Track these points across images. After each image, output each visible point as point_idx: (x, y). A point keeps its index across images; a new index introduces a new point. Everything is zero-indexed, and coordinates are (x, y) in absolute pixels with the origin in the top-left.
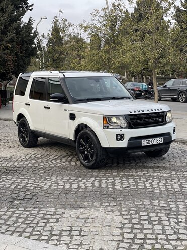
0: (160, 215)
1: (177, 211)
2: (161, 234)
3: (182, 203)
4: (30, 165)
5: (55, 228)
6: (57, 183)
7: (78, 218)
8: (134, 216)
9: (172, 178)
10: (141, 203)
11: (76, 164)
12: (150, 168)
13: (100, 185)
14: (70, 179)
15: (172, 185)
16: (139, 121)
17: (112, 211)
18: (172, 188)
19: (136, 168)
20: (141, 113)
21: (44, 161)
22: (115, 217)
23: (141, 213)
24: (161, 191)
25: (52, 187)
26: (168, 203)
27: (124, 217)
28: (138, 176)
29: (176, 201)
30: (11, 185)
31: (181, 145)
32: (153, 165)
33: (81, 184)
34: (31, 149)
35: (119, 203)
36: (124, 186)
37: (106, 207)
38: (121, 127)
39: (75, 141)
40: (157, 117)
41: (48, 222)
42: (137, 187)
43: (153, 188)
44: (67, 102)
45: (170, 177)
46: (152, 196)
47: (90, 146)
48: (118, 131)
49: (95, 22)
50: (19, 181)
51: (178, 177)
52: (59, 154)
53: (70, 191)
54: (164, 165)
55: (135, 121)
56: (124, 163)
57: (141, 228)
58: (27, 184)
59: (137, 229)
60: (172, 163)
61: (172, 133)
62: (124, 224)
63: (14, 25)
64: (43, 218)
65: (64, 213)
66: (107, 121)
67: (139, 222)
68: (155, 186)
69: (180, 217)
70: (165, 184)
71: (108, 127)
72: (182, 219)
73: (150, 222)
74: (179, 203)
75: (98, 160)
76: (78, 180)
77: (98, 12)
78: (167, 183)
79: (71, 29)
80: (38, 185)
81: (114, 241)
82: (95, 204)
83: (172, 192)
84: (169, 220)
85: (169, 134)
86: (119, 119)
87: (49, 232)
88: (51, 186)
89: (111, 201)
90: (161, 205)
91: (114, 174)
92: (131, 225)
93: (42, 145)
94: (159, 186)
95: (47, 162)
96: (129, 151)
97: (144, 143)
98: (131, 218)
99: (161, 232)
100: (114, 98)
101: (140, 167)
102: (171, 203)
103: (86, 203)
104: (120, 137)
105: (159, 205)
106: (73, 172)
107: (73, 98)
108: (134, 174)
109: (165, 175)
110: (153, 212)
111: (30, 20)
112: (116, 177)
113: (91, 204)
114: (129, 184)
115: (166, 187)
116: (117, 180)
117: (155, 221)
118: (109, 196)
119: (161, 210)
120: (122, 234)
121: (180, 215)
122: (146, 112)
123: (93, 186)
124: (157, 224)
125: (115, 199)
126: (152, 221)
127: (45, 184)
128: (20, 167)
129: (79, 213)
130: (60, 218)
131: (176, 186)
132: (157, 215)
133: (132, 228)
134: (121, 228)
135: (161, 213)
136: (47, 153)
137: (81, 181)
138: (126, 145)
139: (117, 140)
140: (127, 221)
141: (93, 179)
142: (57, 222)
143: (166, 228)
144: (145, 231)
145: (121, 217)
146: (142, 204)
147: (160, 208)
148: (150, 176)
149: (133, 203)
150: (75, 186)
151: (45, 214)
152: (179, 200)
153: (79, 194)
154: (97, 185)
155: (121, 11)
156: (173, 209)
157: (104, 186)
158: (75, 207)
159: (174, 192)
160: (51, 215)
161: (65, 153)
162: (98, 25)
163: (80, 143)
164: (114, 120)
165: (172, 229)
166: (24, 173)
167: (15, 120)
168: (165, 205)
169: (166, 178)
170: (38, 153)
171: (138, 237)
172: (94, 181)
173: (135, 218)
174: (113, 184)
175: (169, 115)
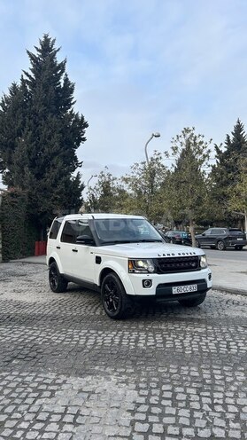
0: (189, 391)
1: (212, 385)
2: (187, 427)
3: (219, 372)
4: (51, 313)
5: (45, 407)
6: (72, 337)
7: (80, 391)
8: (154, 392)
9: (207, 334)
10: (166, 370)
11: (101, 313)
12: (183, 320)
13: (121, 341)
14: (88, 332)
15: (207, 343)
16: (168, 266)
17: (126, 382)
18: (208, 348)
19: (167, 319)
20: (171, 256)
21: (68, 309)
22: (128, 392)
23: (164, 387)
24: (193, 352)
25: (65, 343)
26: (200, 371)
27: (141, 392)
28: (167, 330)
29: (211, 369)
30: (19, 338)
31: (219, 293)
32: (186, 316)
33: (100, 340)
34: (59, 294)
35: (138, 369)
36: (148, 344)
37: (121, 374)
38: (149, 272)
39: (100, 287)
40: (189, 262)
41: (39, 397)
42: (165, 346)
43: (184, 348)
44: (94, 244)
45: (206, 333)
46: (181, 360)
47: (115, 293)
48: (145, 276)
49: (135, 174)
50: (31, 332)
51: (214, 333)
52: (87, 300)
53: (83, 349)
54: (199, 317)
55: (164, 265)
56: (154, 313)
57: (160, 414)
58: (38, 337)
59: (155, 415)
60: (209, 314)
61: (207, 279)
62: (138, 405)
63: (63, 179)
64: (35, 390)
65: (64, 382)
66: (133, 265)
67: (160, 401)
68: (186, 345)
69: (216, 395)
70: (198, 342)
71: (133, 272)
72: (218, 399)
73: (175, 403)
74: (214, 371)
75: (123, 309)
76: (97, 333)
77: (138, 165)
78: (201, 341)
79: (115, 182)
80: (50, 339)
81: (119, 436)
82: (108, 370)
83: (206, 354)
84: (200, 401)
85: (204, 280)
86: (146, 263)
87: (34, 415)
88: (63, 341)
89: (128, 365)
90: (192, 374)
91: (140, 326)
92: (147, 407)
93: (72, 290)
94: (192, 344)
95: (71, 310)
96: (158, 300)
97: (175, 290)
98: (150, 395)
99: (188, 423)
100: (144, 241)
101: (172, 318)
102: (205, 371)
103: (97, 368)
104: (147, 283)
105: (189, 375)
106: (95, 323)
107: (100, 240)
108: (163, 327)
109: (199, 330)
110: (180, 386)
111: (78, 175)
112: (142, 330)
113: (102, 370)
114: (156, 341)
115: (200, 346)
116: (143, 335)
117: (181, 401)
118: (127, 358)
119: (191, 382)
120: (133, 423)
121: (215, 391)
122: (177, 255)
123: (113, 341)
124: (183, 408)
125: (134, 363)
126: (178, 401)
127: (57, 338)
128: (40, 315)
129: (83, 383)
130: (58, 390)
131: (212, 346)
132: (185, 390)
133: (149, 413)
134: (133, 412)
135: (190, 387)
136: (75, 299)
137: (100, 336)
138: (154, 293)
139: (144, 287)
140: (143, 400)
141: (115, 333)
142: (51, 397)
143: (197, 414)
144: (166, 420)
145: (136, 392)
146: (168, 372)
147: (189, 379)
148: (182, 331)
149: (156, 370)
150: (91, 341)
151: (40, 383)
152: (215, 367)
153: (93, 353)
154: (117, 341)
155: (159, 164)
156: (207, 381)
157: (125, 343)
158: (81, 373)
159: (210, 353)
160: (47, 384)
161: (93, 300)
162: (138, 177)
163: (105, 290)
164: (141, 264)
165: (204, 418)
166: (40, 322)
167: (47, 263)
168: (197, 374)
169: (200, 334)
170: (66, 298)
171: (154, 430)
172: (115, 336)
173: (155, 395)
174: (137, 341)
175: (203, 259)
